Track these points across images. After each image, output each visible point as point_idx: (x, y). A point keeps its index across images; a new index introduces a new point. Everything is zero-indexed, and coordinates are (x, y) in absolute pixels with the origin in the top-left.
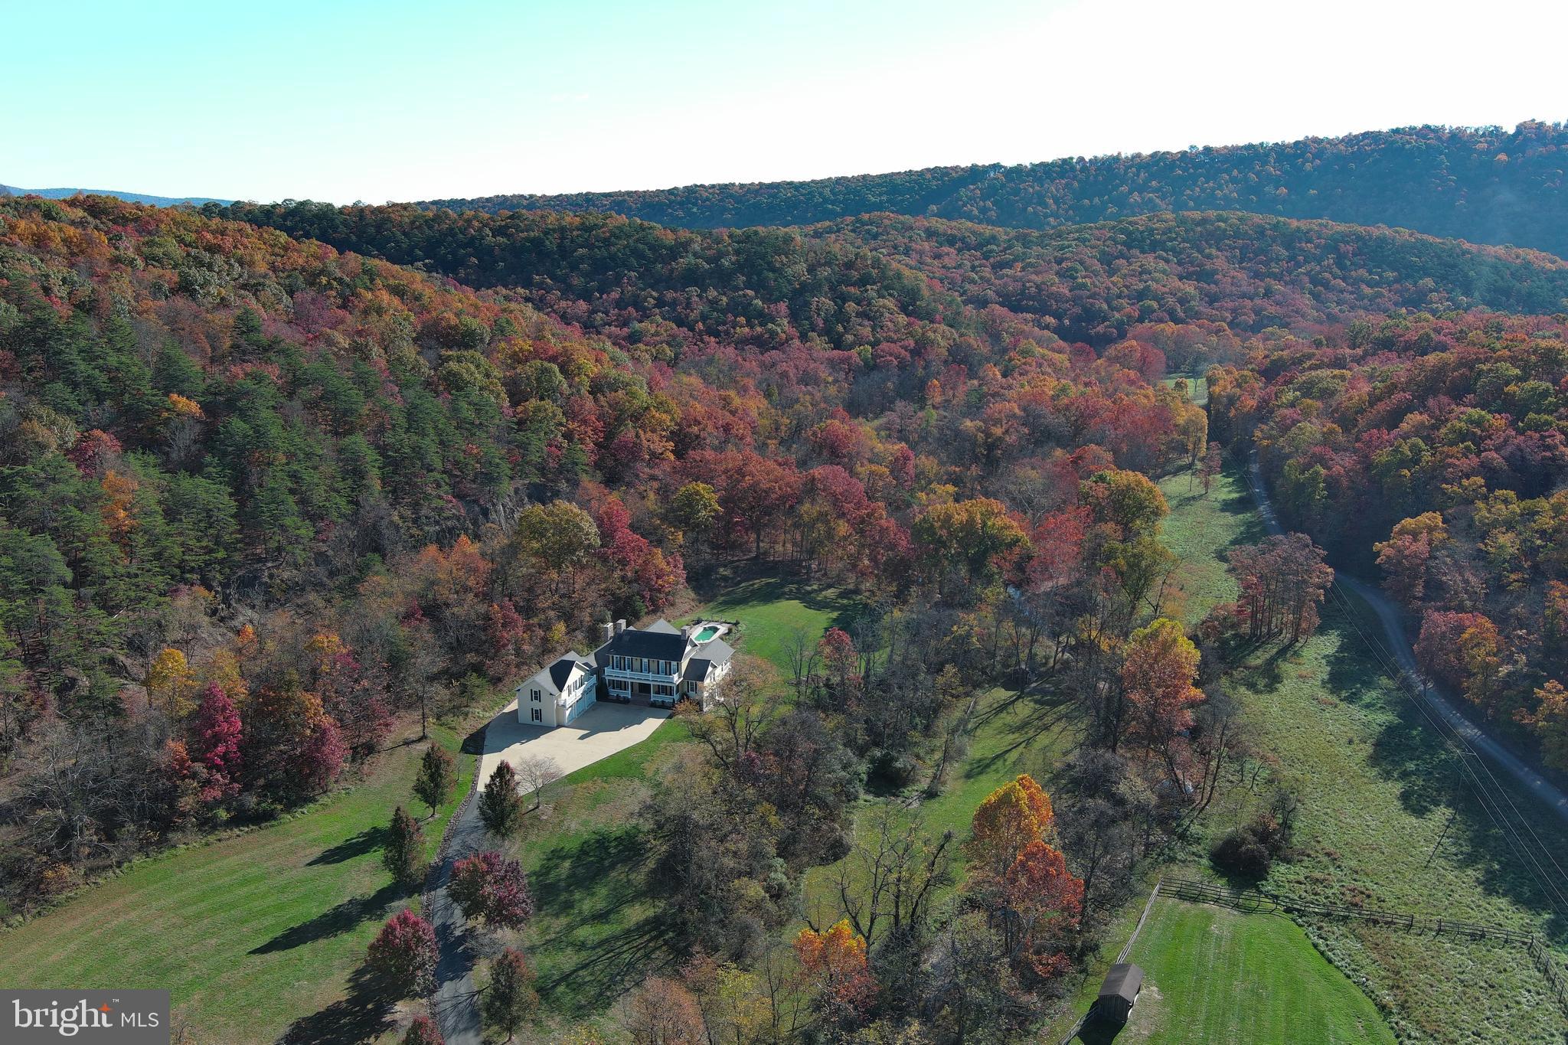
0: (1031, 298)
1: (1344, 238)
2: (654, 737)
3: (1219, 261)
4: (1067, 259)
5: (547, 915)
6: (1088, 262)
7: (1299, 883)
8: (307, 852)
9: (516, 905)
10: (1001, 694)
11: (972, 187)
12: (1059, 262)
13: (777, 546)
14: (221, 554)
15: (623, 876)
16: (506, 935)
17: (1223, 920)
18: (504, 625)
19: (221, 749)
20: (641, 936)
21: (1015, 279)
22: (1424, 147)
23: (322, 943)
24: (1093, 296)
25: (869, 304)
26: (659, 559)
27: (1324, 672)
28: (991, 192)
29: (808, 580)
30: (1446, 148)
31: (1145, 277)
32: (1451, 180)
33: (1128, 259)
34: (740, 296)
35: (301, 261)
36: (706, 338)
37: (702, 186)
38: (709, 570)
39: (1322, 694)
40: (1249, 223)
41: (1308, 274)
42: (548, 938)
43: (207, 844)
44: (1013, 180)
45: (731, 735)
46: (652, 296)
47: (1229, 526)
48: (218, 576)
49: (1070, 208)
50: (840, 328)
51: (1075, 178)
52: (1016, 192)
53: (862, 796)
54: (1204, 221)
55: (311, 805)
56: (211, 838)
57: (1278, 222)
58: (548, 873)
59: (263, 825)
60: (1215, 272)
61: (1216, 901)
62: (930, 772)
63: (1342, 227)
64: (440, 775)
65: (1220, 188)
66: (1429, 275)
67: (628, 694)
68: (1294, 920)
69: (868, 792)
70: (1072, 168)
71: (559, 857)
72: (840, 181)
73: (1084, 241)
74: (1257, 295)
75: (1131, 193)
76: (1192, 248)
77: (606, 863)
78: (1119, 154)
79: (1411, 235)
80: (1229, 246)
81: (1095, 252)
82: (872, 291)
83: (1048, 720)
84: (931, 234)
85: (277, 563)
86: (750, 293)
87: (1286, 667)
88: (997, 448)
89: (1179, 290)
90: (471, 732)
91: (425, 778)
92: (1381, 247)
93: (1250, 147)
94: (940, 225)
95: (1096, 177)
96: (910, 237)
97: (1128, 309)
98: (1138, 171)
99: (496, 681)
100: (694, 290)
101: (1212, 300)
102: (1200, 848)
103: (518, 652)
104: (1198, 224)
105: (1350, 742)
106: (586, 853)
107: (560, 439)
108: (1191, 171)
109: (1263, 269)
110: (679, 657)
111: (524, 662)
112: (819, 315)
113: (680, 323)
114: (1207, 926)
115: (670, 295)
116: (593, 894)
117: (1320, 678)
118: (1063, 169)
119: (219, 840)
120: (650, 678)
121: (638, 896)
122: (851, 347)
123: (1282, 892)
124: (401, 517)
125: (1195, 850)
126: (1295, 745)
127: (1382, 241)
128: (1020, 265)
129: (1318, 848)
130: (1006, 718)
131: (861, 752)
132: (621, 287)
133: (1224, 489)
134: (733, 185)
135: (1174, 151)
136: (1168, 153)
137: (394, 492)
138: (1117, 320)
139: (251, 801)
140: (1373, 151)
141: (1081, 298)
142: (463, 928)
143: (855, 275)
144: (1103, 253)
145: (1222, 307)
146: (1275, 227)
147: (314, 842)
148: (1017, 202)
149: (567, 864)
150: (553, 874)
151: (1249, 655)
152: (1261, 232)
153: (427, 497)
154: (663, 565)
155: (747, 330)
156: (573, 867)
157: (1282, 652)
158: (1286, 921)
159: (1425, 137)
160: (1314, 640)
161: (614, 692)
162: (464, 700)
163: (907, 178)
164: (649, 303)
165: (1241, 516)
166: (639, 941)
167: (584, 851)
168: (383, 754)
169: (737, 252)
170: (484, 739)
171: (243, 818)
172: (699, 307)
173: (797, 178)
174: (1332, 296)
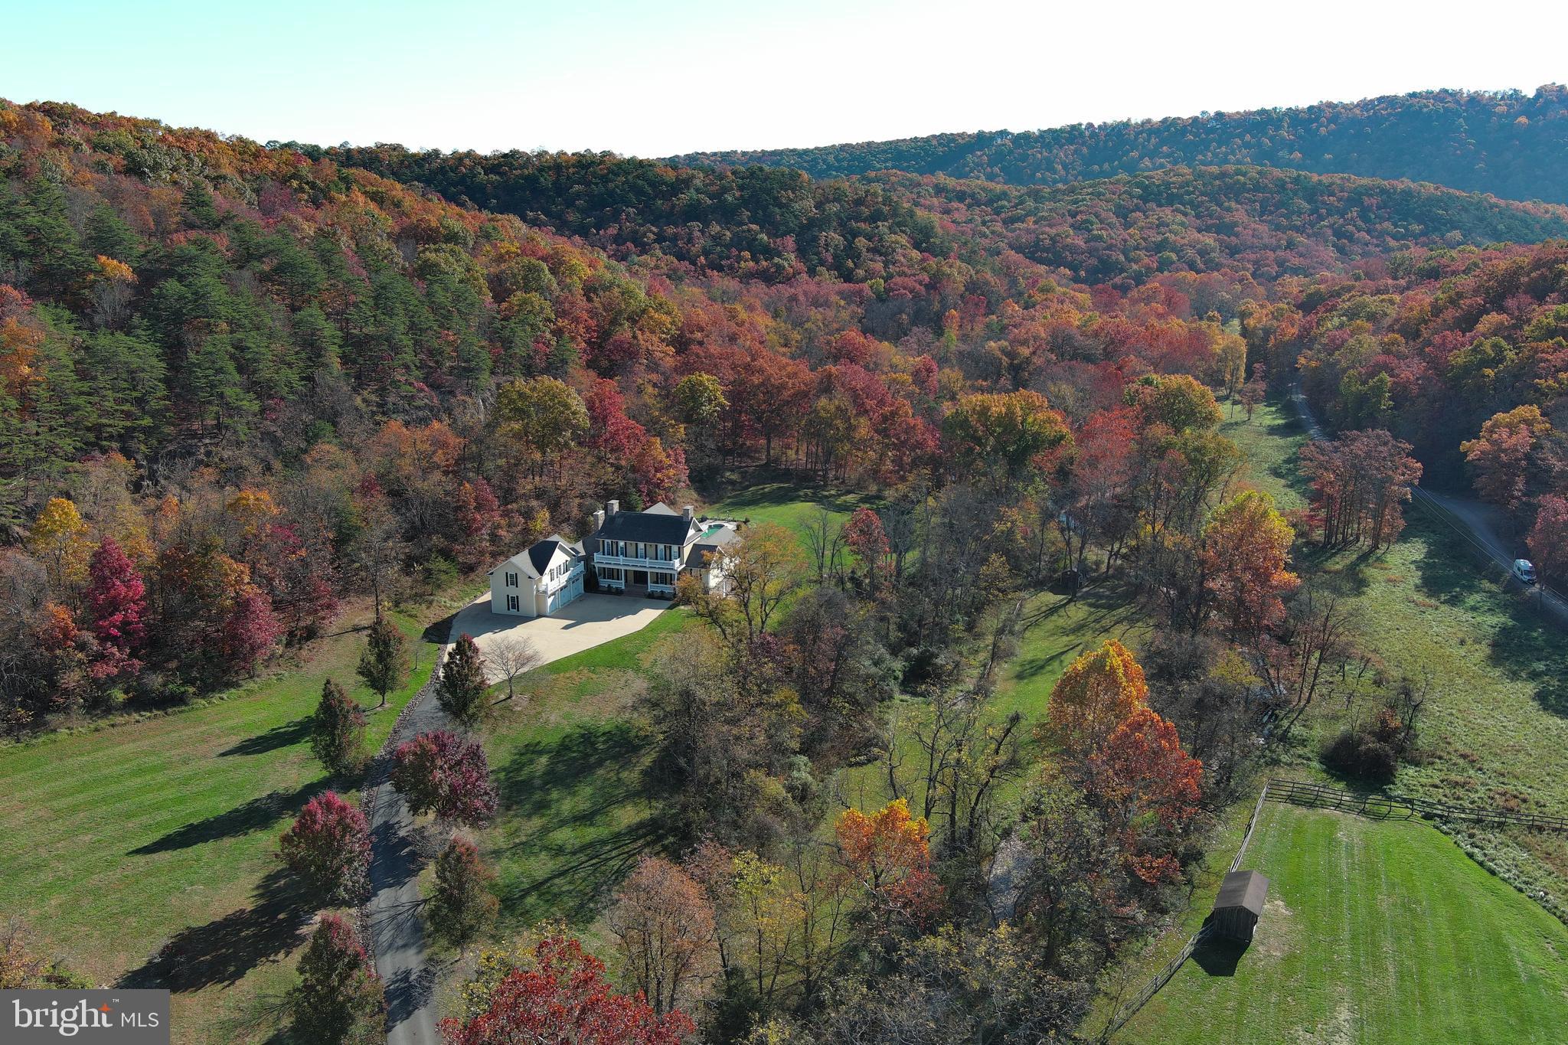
0: (1047, 250)
1: (1368, 191)
2: (652, 628)
3: (1239, 214)
4: (1081, 212)
5: (516, 816)
6: (1103, 215)
7: (1436, 786)
8: (223, 741)
9: (477, 797)
10: (1050, 598)
11: (979, 153)
12: (1073, 215)
13: (790, 452)
14: (147, 421)
15: (612, 774)
16: (464, 834)
17: (1351, 827)
18: (478, 508)
19: (118, 617)
20: (635, 841)
21: (1028, 232)
22: (1442, 111)
23: (228, 842)
24: (1110, 248)
25: (881, 240)
26: (658, 450)
27: (1415, 577)
28: (999, 157)
29: (826, 485)
30: (1464, 111)
31: (1162, 229)
32: (1470, 144)
33: (1144, 213)
34: (744, 231)
35: (271, 167)
36: (708, 271)
37: (703, 154)
38: (714, 471)
39: (1419, 597)
40: (1269, 177)
41: (1331, 226)
42: (517, 841)
43: (97, 730)
44: (1021, 146)
45: (743, 616)
46: (651, 231)
47: (1279, 448)
48: (143, 447)
49: (1080, 173)
50: (850, 264)
51: (1084, 144)
52: (1024, 158)
53: (898, 696)
54: (1223, 175)
55: (233, 690)
56: (102, 723)
57: (1299, 176)
58: (519, 770)
59: (170, 710)
60: (1235, 224)
61: (1338, 806)
62: (976, 673)
63: (1365, 181)
64: (390, 654)
65: (1233, 153)
66: (1456, 228)
67: (621, 584)
68: (1437, 828)
69: (904, 692)
70: (1081, 134)
71: (533, 752)
72: (844, 148)
73: (1099, 194)
74: (1279, 247)
75: (1141, 158)
76: (1211, 202)
77: (592, 760)
78: (1129, 120)
79: (1437, 189)
80: (1249, 200)
81: (1110, 206)
82: (883, 227)
83: (1105, 622)
84: (939, 190)
85: (216, 440)
86: (754, 227)
87: (1370, 572)
88: (1024, 370)
89: (1198, 242)
90: (434, 621)
91: (372, 659)
92: (1407, 201)
93: (1263, 112)
94: (951, 182)
95: (1106, 142)
96: (919, 193)
97: (1146, 260)
98: (1149, 135)
99: (468, 569)
100: (696, 225)
101: (1233, 251)
102: (1306, 750)
103: (494, 538)
104: (1216, 178)
105: (1462, 642)
106: (567, 748)
107: (548, 335)
108: (1203, 136)
109: (1285, 222)
110: (680, 539)
111: (500, 552)
112: (827, 251)
113: (681, 257)
114: (1332, 833)
115: (671, 230)
116: (574, 794)
117: (1412, 583)
118: (1072, 135)
119: (113, 726)
120: (648, 565)
121: (632, 796)
122: (863, 280)
123: (1415, 796)
124: (364, 400)
125: (1301, 752)
126: (1398, 646)
127: (1407, 194)
128: (1032, 219)
129: (1450, 749)
130: (1057, 621)
131: (895, 651)
132: (620, 223)
133: (1267, 416)
134: (735, 152)
135: (1185, 117)
136: (1179, 118)
137: (358, 377)
138: (1135, 271)
139: (155, 681)
140: (1389, 115)
141: (1097, 250)
142: (410, 828)
143: (865, 211)
144: (1119, 207)
145: (1243, 259)
146: (1296, 180)
147: (233, 730)
148: (1025, 168)
149: (544, 760)
150: (526, 771)
151: (1326, 561)
152: (1281, 186)
153: (395, 384)
154: (662, 456)
155: (751, 264)
156: (552, 763)
157: (1364, 558)
158: (1428, 828)
159: (1442, 100)
160: (1397, 547)
161: (604, 583)
162: (429, 588)
163: (913, 144)
164: (648, 238)
165: (1290, 439)
166: (631, 846)
167: (564, 746)
168: (326, 640)
169: (741, 188)
170: (450, 628)
171: (142, 701)
172: (700, 243)
173: (801, 146)
174: (1357, 249)
